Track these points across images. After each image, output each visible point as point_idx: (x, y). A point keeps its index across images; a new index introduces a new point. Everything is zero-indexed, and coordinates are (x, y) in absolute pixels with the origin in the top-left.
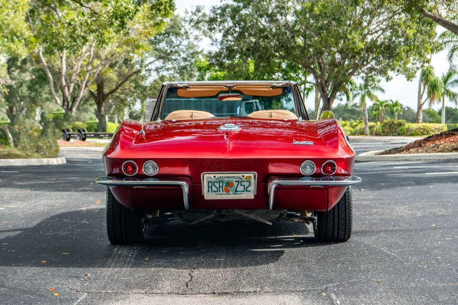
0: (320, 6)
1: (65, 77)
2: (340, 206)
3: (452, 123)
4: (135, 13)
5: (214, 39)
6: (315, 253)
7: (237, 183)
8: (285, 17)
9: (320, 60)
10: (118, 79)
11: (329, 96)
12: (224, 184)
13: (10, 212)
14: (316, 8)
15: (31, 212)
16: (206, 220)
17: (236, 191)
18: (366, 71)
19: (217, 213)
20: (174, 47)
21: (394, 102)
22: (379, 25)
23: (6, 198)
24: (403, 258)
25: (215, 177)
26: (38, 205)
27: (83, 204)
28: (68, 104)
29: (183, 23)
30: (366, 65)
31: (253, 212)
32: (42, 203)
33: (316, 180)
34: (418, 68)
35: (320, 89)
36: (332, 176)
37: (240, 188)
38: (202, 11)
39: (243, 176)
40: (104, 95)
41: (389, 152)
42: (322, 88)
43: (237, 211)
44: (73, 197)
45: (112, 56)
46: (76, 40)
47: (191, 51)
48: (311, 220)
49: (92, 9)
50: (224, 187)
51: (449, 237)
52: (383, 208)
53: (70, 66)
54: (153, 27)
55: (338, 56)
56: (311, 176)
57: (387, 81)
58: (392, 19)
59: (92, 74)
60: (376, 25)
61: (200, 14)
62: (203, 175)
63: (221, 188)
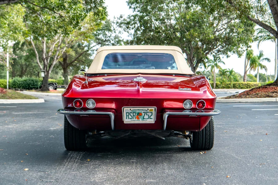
0: (189, 15)
1: (45, 54)
2: (207, 128)
3: (263, 82)
4: (85, 17)
5: (130, 33)
6: (191, 157)
7: (144, 113)
8: (170, 21)
9: (190, 45)
10: (75, 55)
11: (194, 66)
12: (136, 114)
13: (8, 130)
14: (187, 16)
15: (20, 130)
16: (125, 136)
17: (143, 118)
18: (216, 52)
19: (132, 132)
20: (107, 37)
21: (231, 70)
22: (222, 26)
23: (7, 122)
24: (246, 161)
25: (130, 109)
26: (25, 126)
27: (52, 126)
28: (47, 69)
29: (112, 24)
30: (215, 48)
31: (154, 131)
32: (28, 125)
33: (193, 112)
34: (244, 51)
35: (190, 62)
36: (203, 109)
37: (146, 117)
38: (123, 17)
39: (148, 109)
40: (67, 64)
41: (230, 97)
42: (191, 61)
43: (144, 131)
44: (47, 122)
45: (72, 42)
46: (51, 32)
47: (117, 40)
48: (189, 136)
49: (60, 14)
50: (136, 116)
51: (272, 148)
52: (230, 130)
53: (48, 47)
54: (95, 26)
55: (200, 43)
56: (190, 109)
57: (227, 58)
58: (230, 23)
59: (60, 52)
60: (221, 26)
61: (122, 19)
62: (124, 108)
63: (134, 117)
